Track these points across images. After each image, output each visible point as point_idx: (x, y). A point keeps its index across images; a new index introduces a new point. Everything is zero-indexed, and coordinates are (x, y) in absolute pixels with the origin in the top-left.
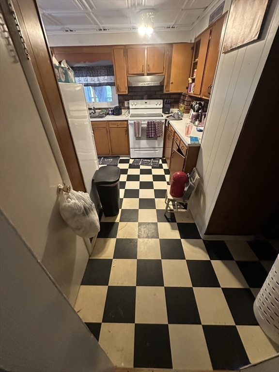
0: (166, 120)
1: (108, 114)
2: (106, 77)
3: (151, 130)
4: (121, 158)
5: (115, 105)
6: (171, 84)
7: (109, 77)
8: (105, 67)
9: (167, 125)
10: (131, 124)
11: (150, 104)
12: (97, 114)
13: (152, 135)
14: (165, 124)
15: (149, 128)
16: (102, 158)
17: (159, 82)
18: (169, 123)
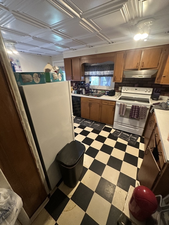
0: (151, 106)
1: (104, 94)
2: (109, 71)
3: (135, 112)
4: (106, 126)
5: (112, 88)
6: (163, 78)
7: (111, 71)
8: (109, 65)
9: (151, 112)
10: (118, 105)
11: (139, 90)
12: (98, 93)
13: (134, 116)
14: (150, 110)
15: (133, 110)
16: (94, 122)
17: (151, 75)
18: (153, 111)
